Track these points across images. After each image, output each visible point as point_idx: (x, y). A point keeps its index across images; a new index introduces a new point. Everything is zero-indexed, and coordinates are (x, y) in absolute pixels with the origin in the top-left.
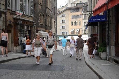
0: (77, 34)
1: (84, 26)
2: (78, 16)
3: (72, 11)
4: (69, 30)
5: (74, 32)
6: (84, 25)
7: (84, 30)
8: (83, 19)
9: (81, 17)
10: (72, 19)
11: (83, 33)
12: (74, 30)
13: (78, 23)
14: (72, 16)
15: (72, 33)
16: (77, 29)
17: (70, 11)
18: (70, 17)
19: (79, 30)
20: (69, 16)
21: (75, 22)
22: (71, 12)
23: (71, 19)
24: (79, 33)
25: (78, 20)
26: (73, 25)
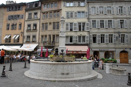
0: (14, 42)
1: (27, 30)
2: (18, 16)
3: (9, 9)
4: (2, 37)
5: (10, 40)
6: (28, 28)
7: (26, 37)
8: (26, 19)
9: (22, 18)
10: (9, 21)
11: (25, 41)
12: (9, 36)
13: (18, 26)
14: (9, 17)
15: (6, 42)
16: (15, 36)
17: (6, 10)
18: (6, 17)
19: (18, 36)
20: (4, 16)
21: (13, 25)
22: (8, 11)
23: (7, 21)
24: (18, 41)
25: (18, 22)
26: (8, 29)
